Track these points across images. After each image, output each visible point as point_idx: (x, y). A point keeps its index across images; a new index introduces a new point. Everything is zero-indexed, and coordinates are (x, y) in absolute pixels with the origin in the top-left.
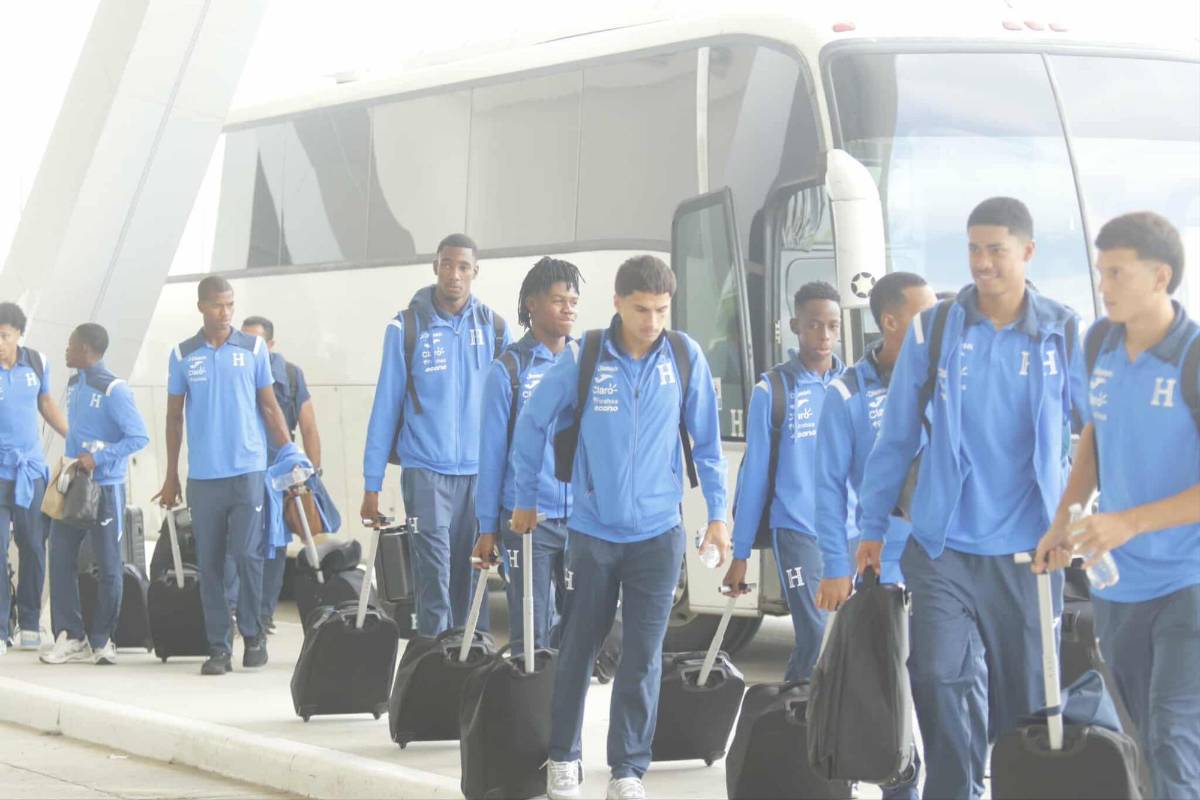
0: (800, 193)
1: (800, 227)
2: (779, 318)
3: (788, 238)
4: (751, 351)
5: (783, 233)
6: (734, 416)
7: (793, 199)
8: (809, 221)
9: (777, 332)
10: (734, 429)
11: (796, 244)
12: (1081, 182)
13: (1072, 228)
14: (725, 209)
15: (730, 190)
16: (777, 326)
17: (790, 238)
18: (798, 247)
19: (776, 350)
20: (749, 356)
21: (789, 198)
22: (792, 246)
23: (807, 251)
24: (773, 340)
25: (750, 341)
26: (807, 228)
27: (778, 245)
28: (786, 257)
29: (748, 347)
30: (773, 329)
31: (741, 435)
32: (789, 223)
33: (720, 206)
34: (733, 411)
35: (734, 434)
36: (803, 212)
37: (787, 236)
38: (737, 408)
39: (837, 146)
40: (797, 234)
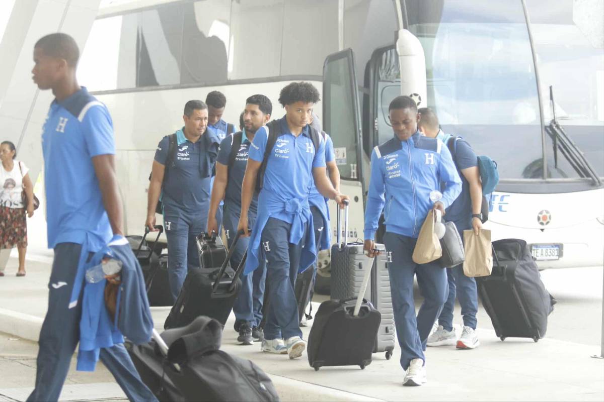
0: (389, 51)
1: (389, 70)
2: (377, 117)
3: (382, 75)
4: (361, 134)
5: (380, 73)
6: (352, 168)
7: (385, 54)
8: (394, 66)
9: (376, 124)
10: (352, 174)
11: (387, 78)
12: (535, 48)
13: (530, 71)
14: (348, 60)
15: (351, 50)
16: (376, 121)
17: (384, 74)
18: (388, 80)
19: (375, 133)
20: (360, 136)
21: (382, 54)
22: (385, 79)
23: (392, 82)
24: (374, 128)
25: (361, 129)
26: (393, 70)
27: (377, 79)
28: (381, 85)
29: (360, 131)
30: (374, 123)
31: (356, 177)
32: (383, 67)
33: (346, 59)
34: (352, 165)
35: (352, 177)
36: (390, 62)
37: (382, 74)
38: (354, 163)
39: (405, 27)
40: (387, 73)
